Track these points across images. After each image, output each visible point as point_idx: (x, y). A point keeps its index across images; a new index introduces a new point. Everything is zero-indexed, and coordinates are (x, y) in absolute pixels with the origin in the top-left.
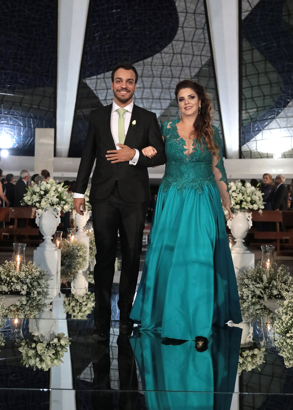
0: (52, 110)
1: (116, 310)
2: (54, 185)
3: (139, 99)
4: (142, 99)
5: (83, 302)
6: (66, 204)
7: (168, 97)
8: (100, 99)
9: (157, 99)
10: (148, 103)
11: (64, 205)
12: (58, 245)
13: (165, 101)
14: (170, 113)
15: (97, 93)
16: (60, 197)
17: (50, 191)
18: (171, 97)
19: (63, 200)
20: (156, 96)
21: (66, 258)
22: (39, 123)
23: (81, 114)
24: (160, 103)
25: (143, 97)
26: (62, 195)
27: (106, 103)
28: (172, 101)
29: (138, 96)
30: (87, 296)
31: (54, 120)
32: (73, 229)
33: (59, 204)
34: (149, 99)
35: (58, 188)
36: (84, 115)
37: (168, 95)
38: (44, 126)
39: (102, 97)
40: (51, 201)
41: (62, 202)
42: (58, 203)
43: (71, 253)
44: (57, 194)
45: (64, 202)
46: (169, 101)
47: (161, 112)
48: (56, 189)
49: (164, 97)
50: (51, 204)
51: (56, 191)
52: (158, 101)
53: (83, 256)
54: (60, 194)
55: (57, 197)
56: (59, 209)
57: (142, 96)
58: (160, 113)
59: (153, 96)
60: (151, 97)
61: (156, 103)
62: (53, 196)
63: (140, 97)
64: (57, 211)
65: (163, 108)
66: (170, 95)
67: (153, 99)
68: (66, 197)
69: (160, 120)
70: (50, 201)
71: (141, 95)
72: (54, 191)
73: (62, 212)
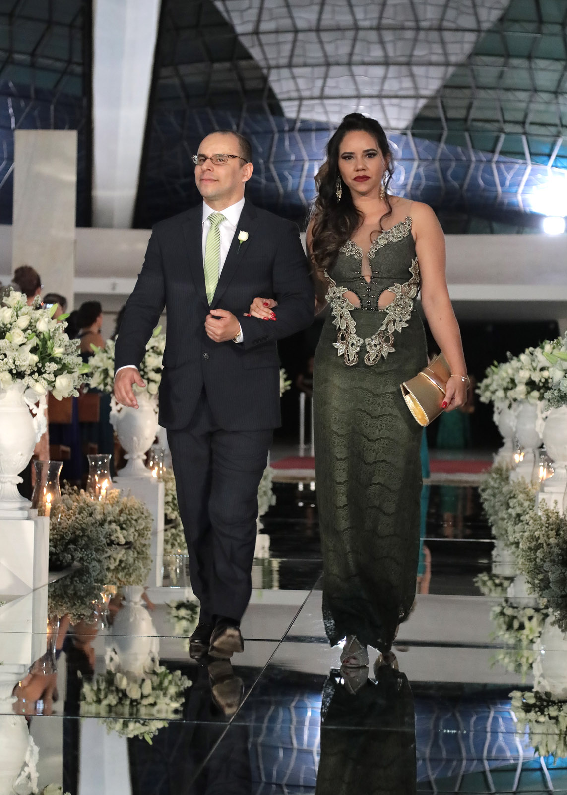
0: (78, 69)
1: (291, 738)
2: (23, 309)
3: (371, 29)
4: (379, 28)
5: (143, 696)
6: (62, 374)
7: (468, 22)
8: (239, 29)
9: (430, 29)
10: (400, 44)
11: (55, 376)
12: (48, 506)
13: (460, 34)
14: (474, 77)
15: (227, 11)
16: (42, 351)
17: (10, 329)
18: (479, 22)
19: (53, 360)
20: (425, 20)
21: (72, 546)
22: (36, 113)
23: (176, 81)
24: (443, 43)
25: (385, 22)
26: (49, 343)
27: (257, 43)
28: (483, 35)
29: (365, 20)
30: (156, 680)
31: (85, 102)
32: (107, 458)
33: (40, 373)
34: (403, 28)
35: (38, 320)
36: (183, 86)
37: (468, 14)
38: (52, 121)
39: (243, 23)
40: (14, 363)
41: (47, 364)
42: (36, 369)
43: (88, 532)
44: (35, 341)
45: (53, 366)
46: (471, 37)
47: (446, 74)
48: (31, 327)
49: (453, 22)
50: (14, 372)
51: (29, 332)
52: (434, 35)
53: (138, 544)
54: (44, 341)
55: (34, 350)
56: (40, 388)
57: (381, 18)
58: (443, 79)
59: (417, 21)
60: (411, 24)
61: (428, 42)
62: (20, 346)
63: (374, 23)
64: (35, 394)
65: (453, 59)
66: (476, 14)
67: (418, 29)
68: (61, 350)
69: (442, 102)
70: (11, 361)
71: (376, 15)
72: (25, 331)
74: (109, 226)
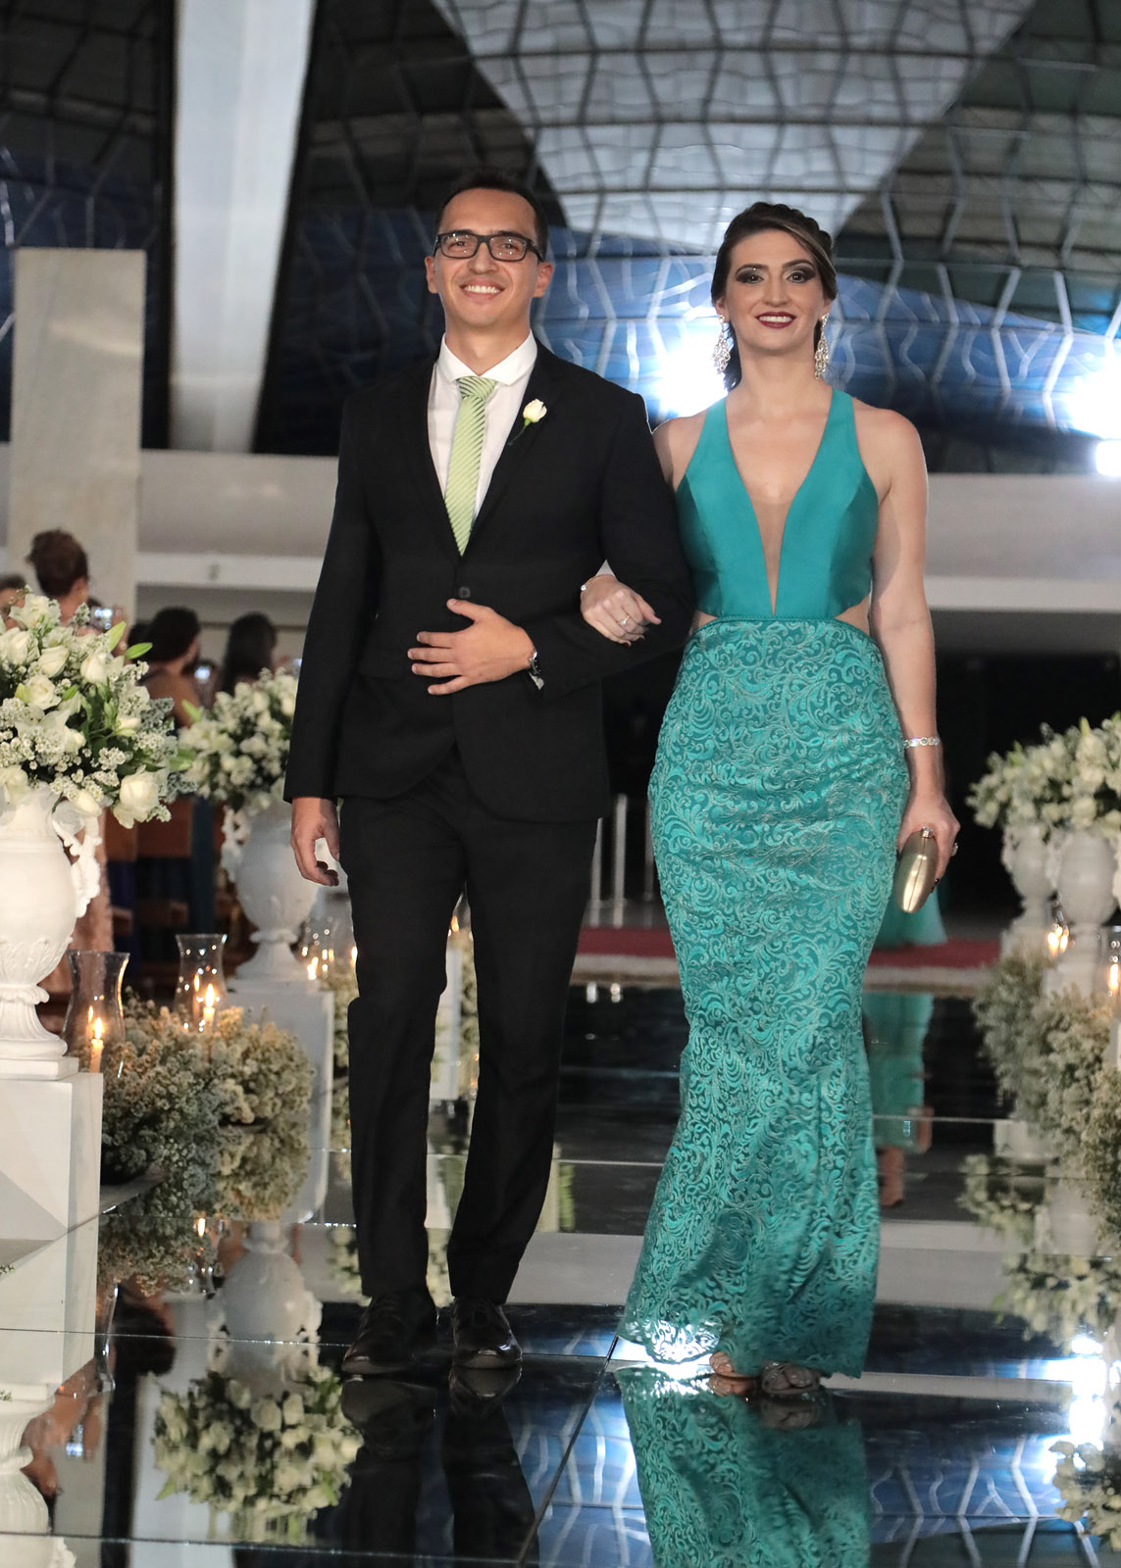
0: (145, 124)
2: (52, 635)
3: (748, 48)
4: (765, 48)
6: (133, 772)
7: (949, 37)
8: (477, 46)
9: (872, 51)
10: (808, 82)
11: (121, 777)
12: (98, 1046)
13: (930, 63)
14: (962, 150)
15: (454, 10)
16: (93, 724)
17: (24, 677)
18: (971, 39)
19: (115, 742)
20: (860, 33)
21: (146, 1132)
22: (56, 213)
23: (344, 152)
24: (897, 80)
25: (779, 34)
26: (108, 707)
27: (513, 75)
28: (979, 64)
29: (738, 29)
30: (313, 1396)
31: (158, 191)
32: (218, 942)
33: (88, 770)
34: (815, 49)
35: (84, 656)
36: (361, 161)
37: (948, 21)
38: (90, 229)
39: (487, 33)
40: (33, 748)
41: (104, 751)
42: (79, 762)
43: (182, 1103)
44: (77, 702)
45: (116, 757)
46: (954, 69)
47: (901, 142)
48: (70, 672)
49: (918, 37)
50: (33, 766)
51: (66, 682)
52: (878, 64)
53: (281, 1123)
54: (98, 703)
55: (75, 722)
56: (88, 802)
57: (769, 27)
58: (895, 154)
59: (844, 33)
60: (832, 40)
61: (866, 78)
62: (47, 711)
63: (756, 37)
64: (77, 815)
65: (917, 113)
66: (966, 24)
67: (845, 50)
68: (134, 721)
69: (893, 203)
70: (27, 744)
71: (759, 21)
72: (56, 680)
73: (110, 822)
74: (205, 447)
